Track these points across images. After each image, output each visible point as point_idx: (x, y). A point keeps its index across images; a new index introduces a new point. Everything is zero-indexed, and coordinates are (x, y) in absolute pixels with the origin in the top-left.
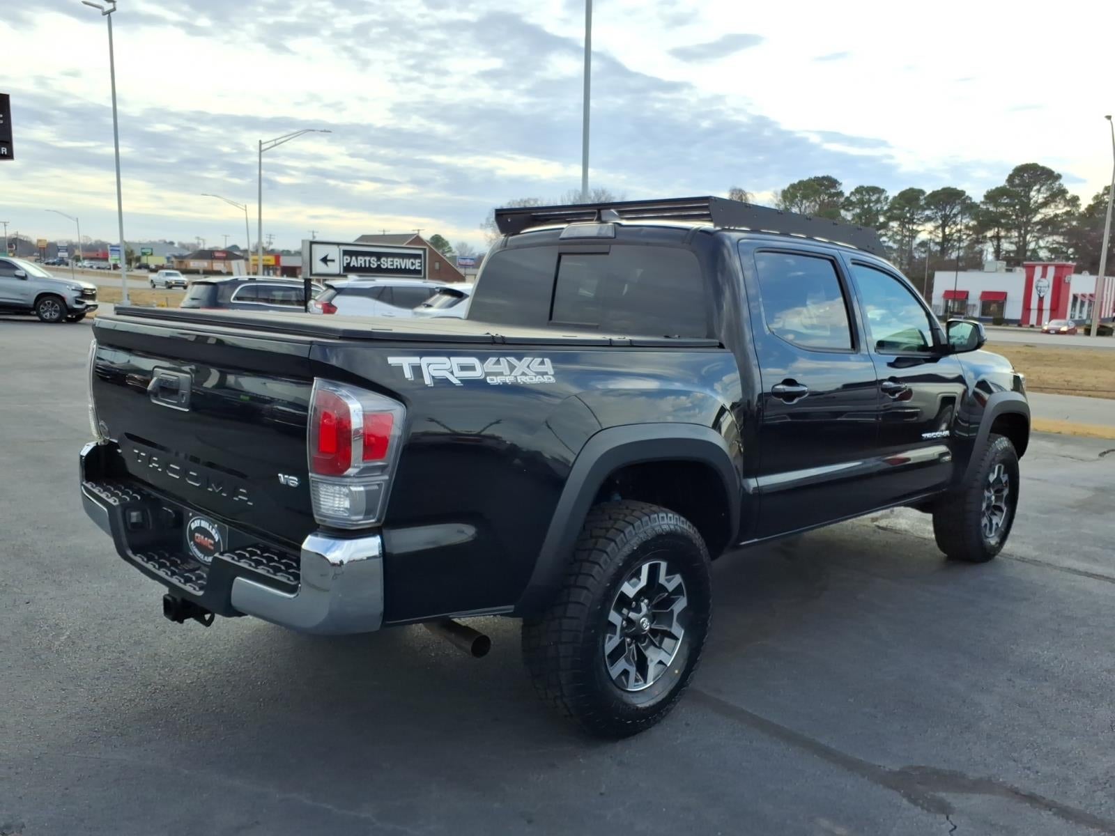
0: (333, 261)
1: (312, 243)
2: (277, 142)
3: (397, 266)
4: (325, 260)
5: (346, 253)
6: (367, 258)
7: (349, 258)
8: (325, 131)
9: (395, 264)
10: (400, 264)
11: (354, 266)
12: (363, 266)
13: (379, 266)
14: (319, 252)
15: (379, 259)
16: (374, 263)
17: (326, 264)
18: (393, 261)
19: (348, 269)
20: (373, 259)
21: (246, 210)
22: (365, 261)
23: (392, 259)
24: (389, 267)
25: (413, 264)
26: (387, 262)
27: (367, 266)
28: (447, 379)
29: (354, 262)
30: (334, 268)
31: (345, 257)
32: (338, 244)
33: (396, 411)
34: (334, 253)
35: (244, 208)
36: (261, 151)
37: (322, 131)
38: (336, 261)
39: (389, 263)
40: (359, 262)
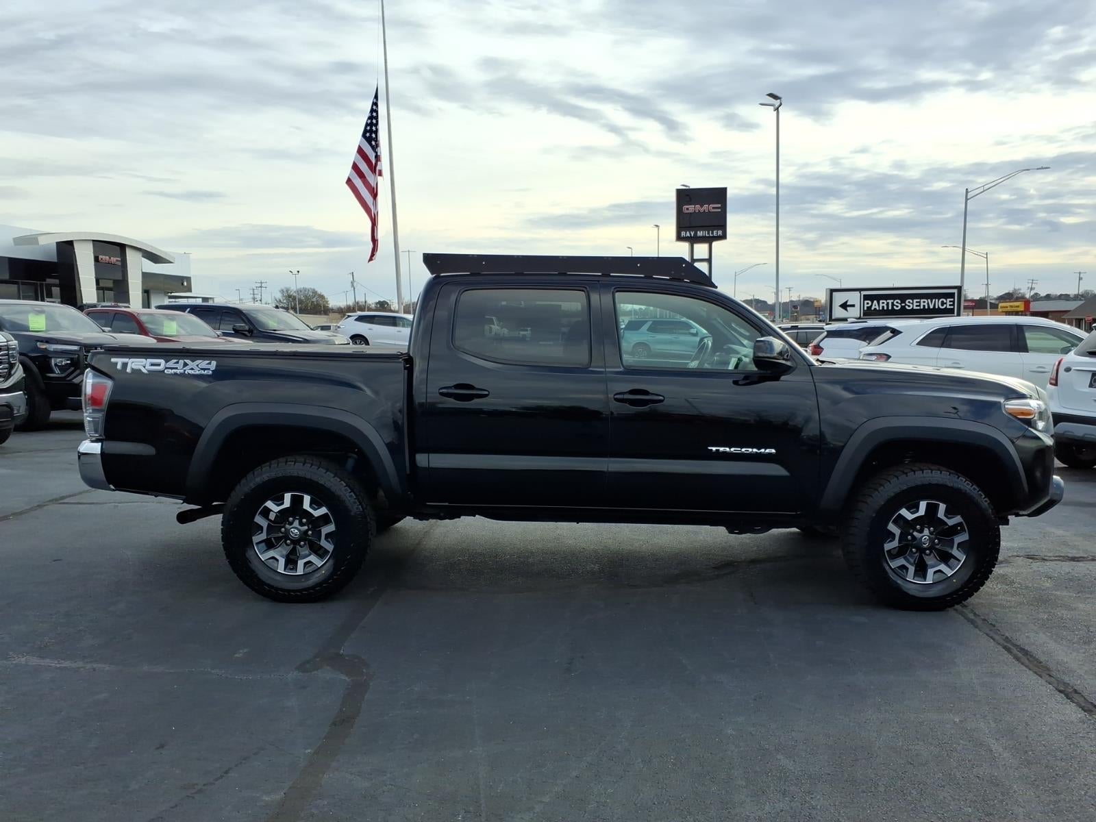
0: (853, 306)
1: (832, 291)
2: (986, 187)
3: (924, 306)
4: (845, 306)
5: (866, 297)
6: (890, 301)
7: (870, 302)
8: (1042, 168)
9: (922, 304)
10: (928, 304)
11: (875, 309)
12: (885, 308)
13: (903, 308)
14: (839, 298)
15: (903, 301)
16: (898, 305)
17: (846, 310)
18: (920, 302)
19: (869, 313)
20: (897, 302)
21: (987, 258)
22: (888, 304)
23: (919, 300)
24: (915, 308)
25: (943, 304)
26: (913, 304)
27: (890, 308)
28: (140, 370)
29: (875, 305)
30: (854, 312)
31: (866, 302)
32: (860, 290)
33: (109, 383)
34: (855, 298)
35: (985, 256)
36: (967, 199)
37: (1038, 169)
38: (856, 306)
39: (915, 304)
40: (881, 305)
